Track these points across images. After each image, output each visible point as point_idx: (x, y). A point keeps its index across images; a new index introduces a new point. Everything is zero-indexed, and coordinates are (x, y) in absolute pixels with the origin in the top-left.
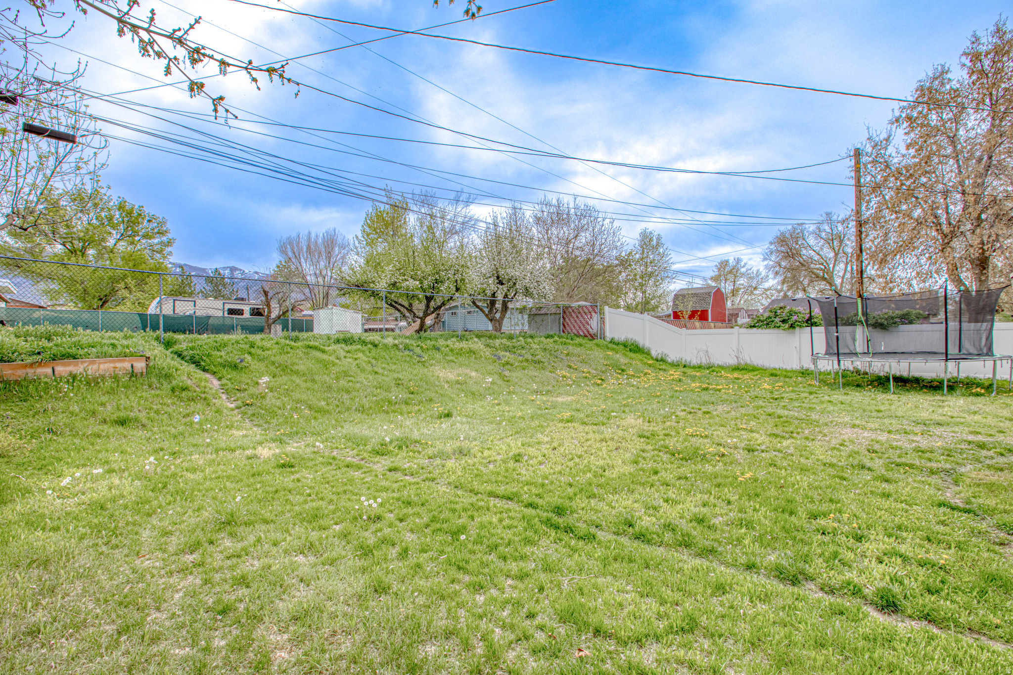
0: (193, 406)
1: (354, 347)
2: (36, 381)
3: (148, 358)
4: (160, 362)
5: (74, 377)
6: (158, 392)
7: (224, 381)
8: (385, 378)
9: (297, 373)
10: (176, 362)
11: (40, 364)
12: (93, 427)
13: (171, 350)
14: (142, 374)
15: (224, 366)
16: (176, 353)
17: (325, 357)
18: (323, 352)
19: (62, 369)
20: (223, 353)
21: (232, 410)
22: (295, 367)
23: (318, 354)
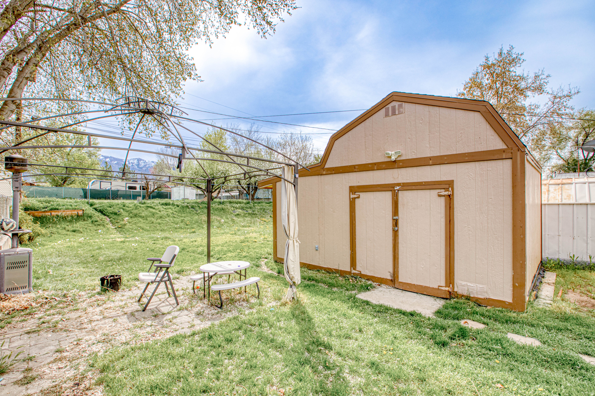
0: (99, 227)
1: (169, 207)
2: (45, 217)
3: (83, 210)
4: (87, 212)
5: (58, 216)
6: (87, 222)
7: (111, 219)
8: (178, 219)
9: (141, 217)
10: (94, 212)
11: (47, 211)
12: (64, 232)
13: (92, 207)
14: (81, 216)
15: (112, 214)
16: (94, 208)
17: (154, 211)
18: (154, 208)
19: (54, 213)
20: (112, 209)
21: (113, 229)
22: (141, 215)
23: (151, 210)
